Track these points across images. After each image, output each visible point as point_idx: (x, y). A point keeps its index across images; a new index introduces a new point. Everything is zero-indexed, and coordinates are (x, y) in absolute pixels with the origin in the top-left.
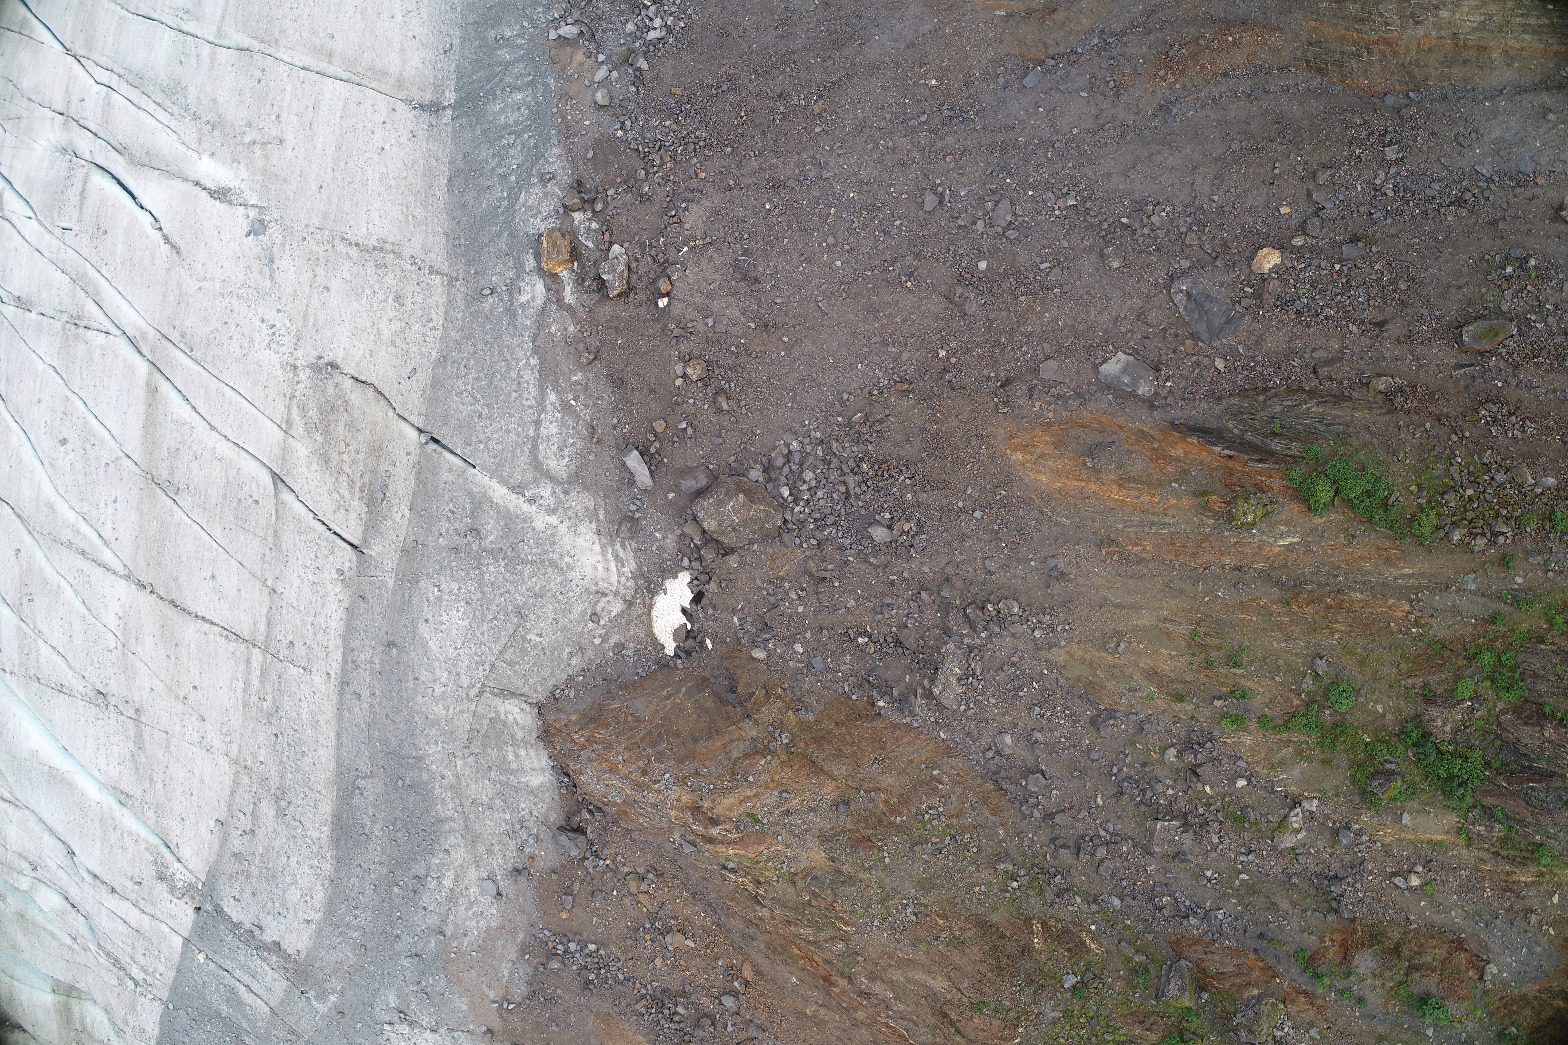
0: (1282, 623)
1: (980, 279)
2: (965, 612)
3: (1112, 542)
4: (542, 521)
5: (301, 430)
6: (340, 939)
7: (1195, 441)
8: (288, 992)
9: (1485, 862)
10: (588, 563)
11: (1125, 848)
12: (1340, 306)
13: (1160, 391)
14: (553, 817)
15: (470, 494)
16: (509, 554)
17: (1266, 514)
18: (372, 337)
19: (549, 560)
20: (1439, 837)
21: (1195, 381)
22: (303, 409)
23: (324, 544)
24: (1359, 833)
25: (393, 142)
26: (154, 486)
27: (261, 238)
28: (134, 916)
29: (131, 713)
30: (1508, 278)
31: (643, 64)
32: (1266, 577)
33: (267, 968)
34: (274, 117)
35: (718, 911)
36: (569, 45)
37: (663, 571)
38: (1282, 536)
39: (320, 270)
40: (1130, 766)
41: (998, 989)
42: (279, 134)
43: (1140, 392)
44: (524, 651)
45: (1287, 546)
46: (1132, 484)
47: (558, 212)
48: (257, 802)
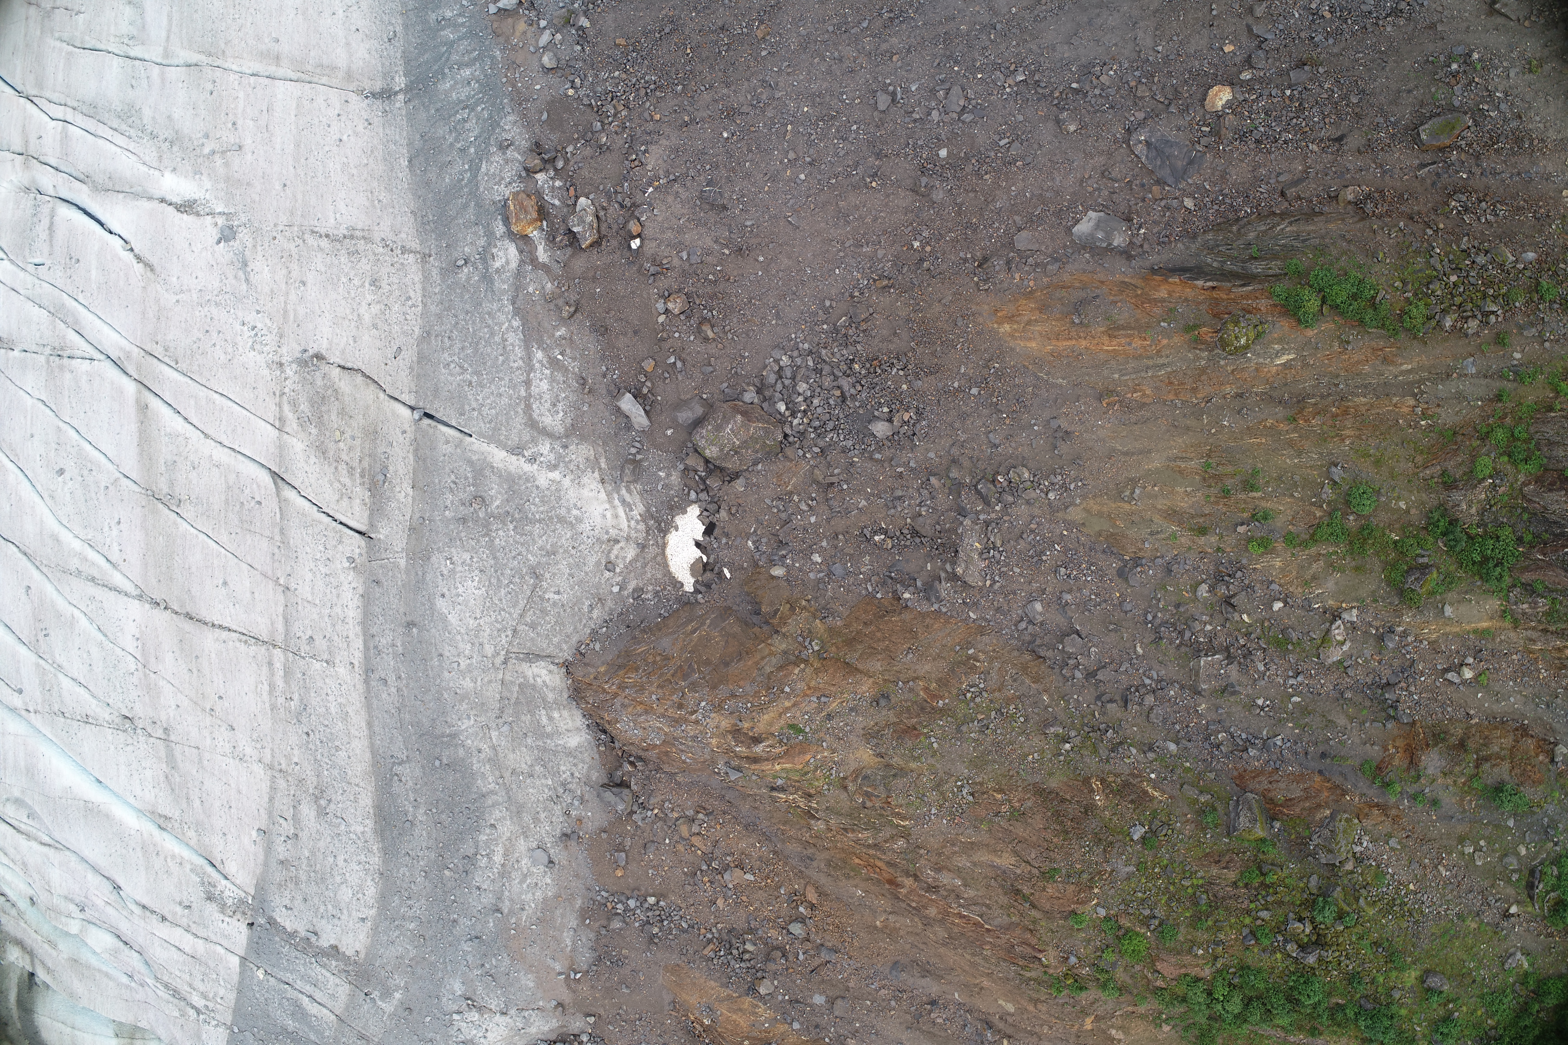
0: (1291, 440)
1: (942, 166)
2: (976, 489)
3: (1110, 392)
4: (544, 478)
5: (295, 426)
6: (397, 933)
7: (1177, 280)
8: (352, 996)
9: (1534, 641)
10: (596, 513)
11: (1172, 693)
12: (1298, 129)
13: (1135, 240)
14: (595, 776)
15: (470, 462)
16: (517, 516)
17: (1258, 336)
18: (353, 324)
19: (557, 516)
20: (1485, 625)
21: (1168, 224)
22: (294, 404)
23: (331, 534)
24: (1405, 634)
25: (350, 132)
26: (156, 501)
27: (231, 243)
28: (188, 942)
29: (160, 733)
30: (1455, 75)
31: (584, 22)
32: (1269, 398)
33: (328, 974)
34: (230, 125)
35: (773, 839)
36: (509, 16)
37: (671, 508)
38: (1277, 355)
39: (294, 266)
40: (1164, 610)
41: (1067, 853)
42: (237, 141)
43: (1115, 244)
44: (544, 612)
45: (1284, 364)
46: (1121, 332)
47: (520, 176)
48: (297, 804)
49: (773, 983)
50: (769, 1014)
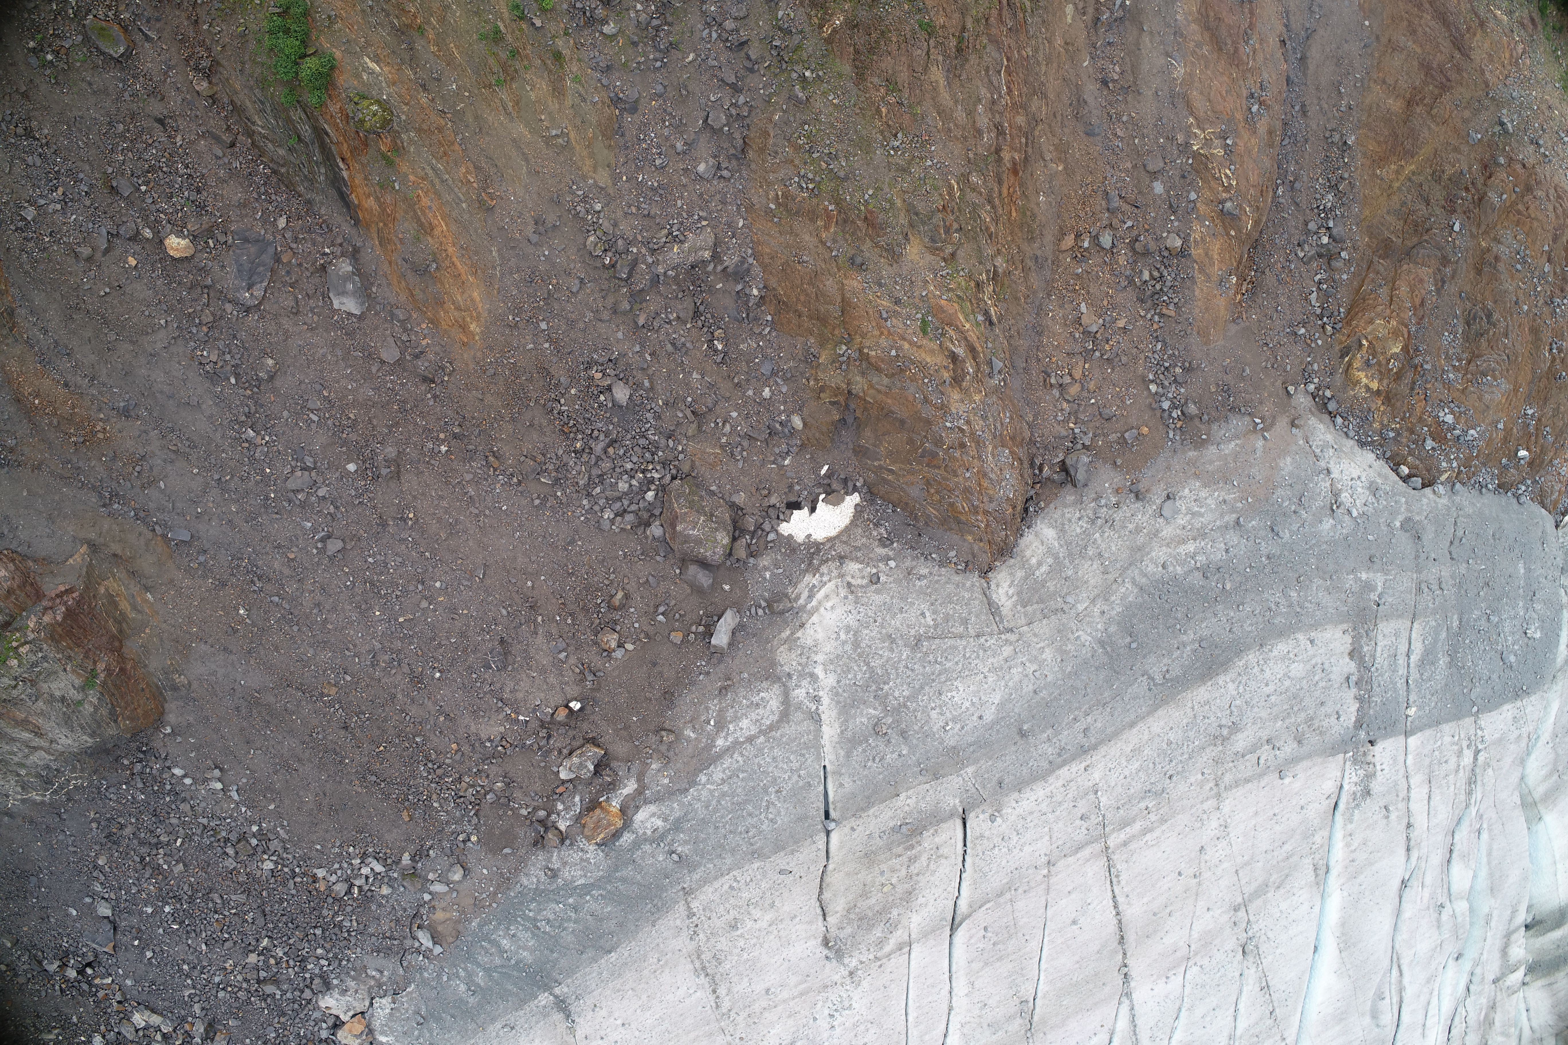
0: (438, 21)
1: (364, 462)
2: (629, 278)
3: (481, 202)
4: (827, 680)
5: (899, 932)
6: (1307, 604)
7: (353, 196)
8: (1387, 617)
10: (834, 616)
12: (170, 163)
13: (339, 253)
14: (1070, 498)
15: (848, 755)
16: (874, 687)
17: (363, 97)
18: (780, 927)
19: (855, 650)
21: (310, 231)
22: (880, 943)
23: (979, 848)
25: (612, 1020)
26: (1034, 1025)
28: (1419, 793)
29: (1242, 914)
30: (56, 53)
31: (406, 859)
32: (413, 60)
33: (1379, 649)
35: (1037, 303)
36: (436, 931)
37: (793, 551)
38: (372, 73)
39: (757, 1007)
40: (645, 54)
41: (900, 23)
43: (351, 269)
44: (947, 619)
45: (377, 63)
46: (423, 220)
47: (571, 844)
48: (1240, 755)
49: (1167, 237)
50: (1196, 226)
